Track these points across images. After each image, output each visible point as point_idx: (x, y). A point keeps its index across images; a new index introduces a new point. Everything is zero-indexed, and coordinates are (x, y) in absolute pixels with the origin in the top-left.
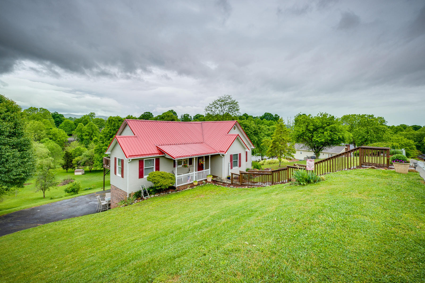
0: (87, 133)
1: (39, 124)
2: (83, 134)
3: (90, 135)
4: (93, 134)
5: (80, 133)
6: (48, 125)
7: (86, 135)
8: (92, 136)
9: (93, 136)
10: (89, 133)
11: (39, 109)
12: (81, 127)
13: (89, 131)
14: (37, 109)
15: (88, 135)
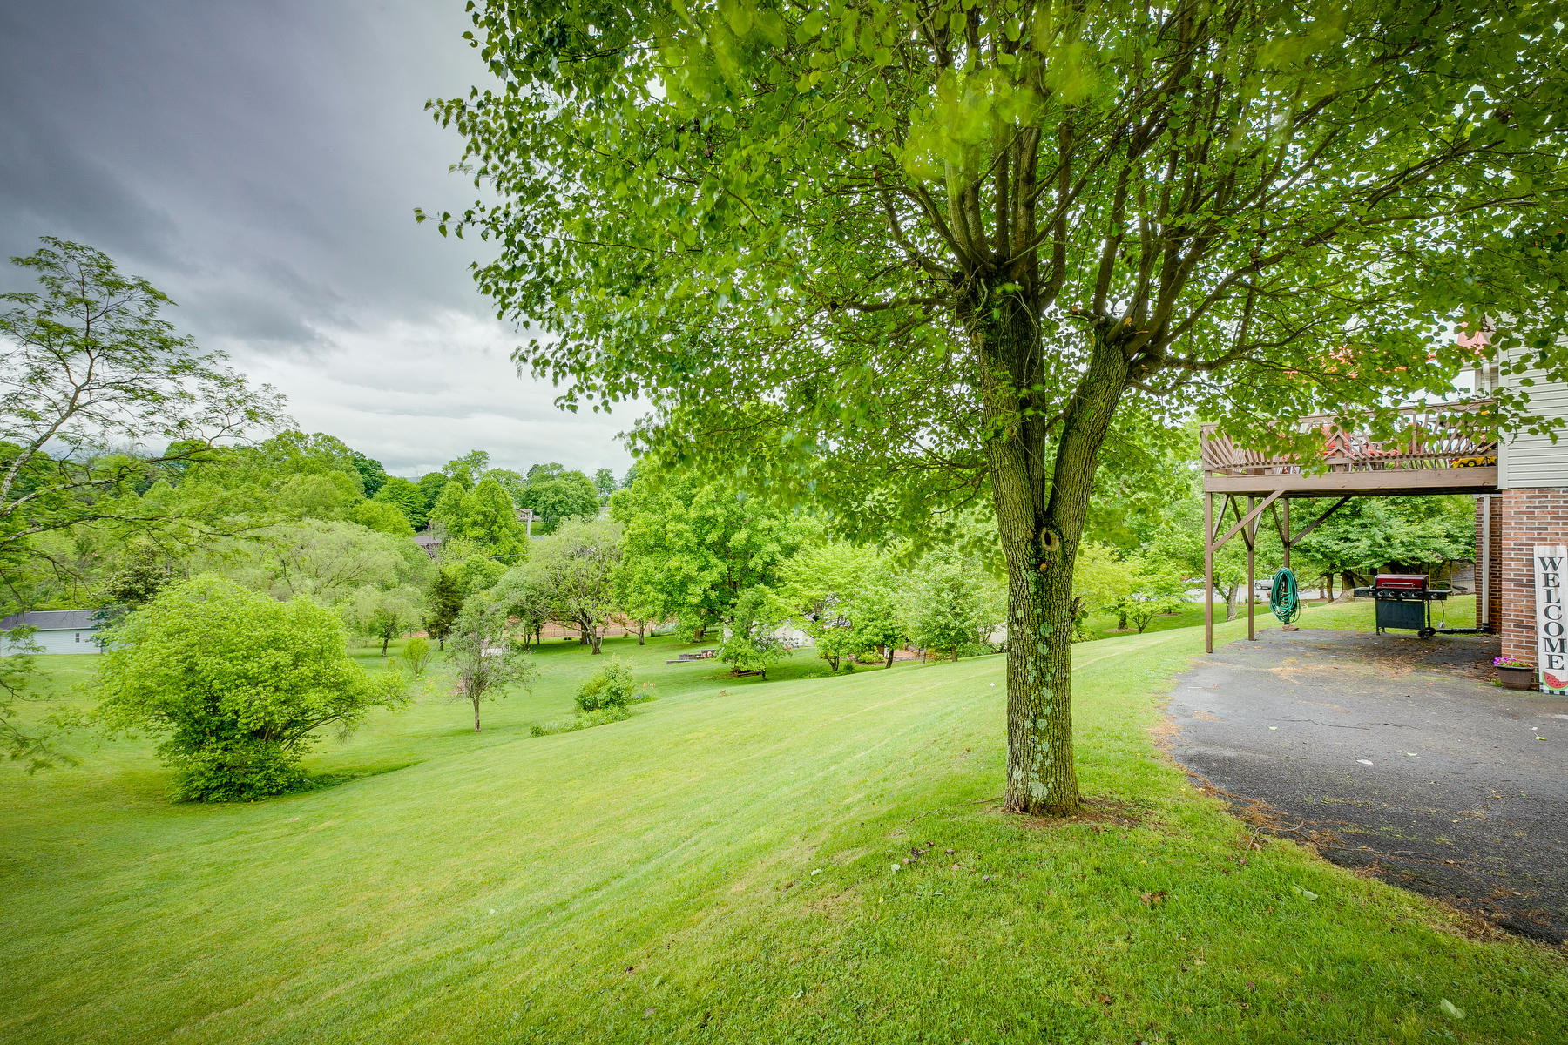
0: (480, 518)
1: (320, 484)
2: (465, 519)
3: (487, 525)
4: (499, 519)
5: (454, 518)
6: (347, 489)
7: (475, 524)
8: (495, 528)
9: (500, 527)
10: (485, 515)
11: (312, 438)
12: (456, 497)
13: (484, 509)
14: (307, 436)
15: (482, 525)
